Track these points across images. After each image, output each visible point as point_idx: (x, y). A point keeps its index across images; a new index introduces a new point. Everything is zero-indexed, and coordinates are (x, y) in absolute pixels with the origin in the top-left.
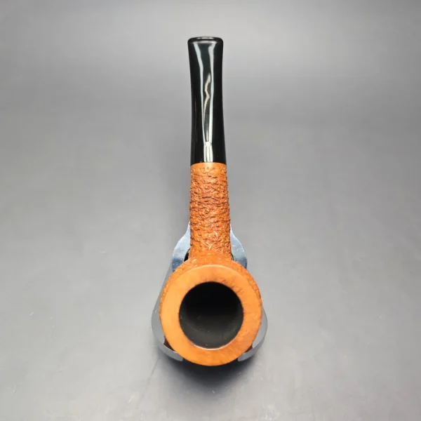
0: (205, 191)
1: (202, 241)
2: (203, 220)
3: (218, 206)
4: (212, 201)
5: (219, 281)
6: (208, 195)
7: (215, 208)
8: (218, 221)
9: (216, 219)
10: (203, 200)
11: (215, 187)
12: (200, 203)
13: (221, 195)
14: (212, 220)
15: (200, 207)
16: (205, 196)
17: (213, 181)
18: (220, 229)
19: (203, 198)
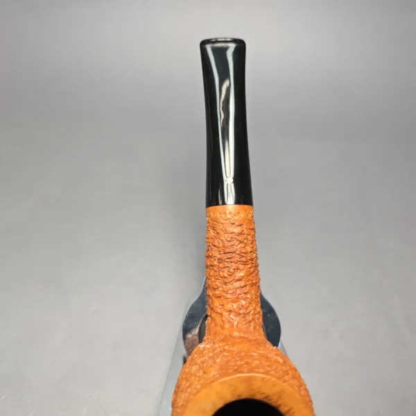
0: (227, 244)
1: (225, 314)
2: (226, 284)
3: (245, 263)
4: (237, 258)
5: (259, 397)
6: (232, 250)
7: (241, 267)
8: (245, 286)
9: (243, 284)
10: (224, 257)
11: (240, 238)
12: (220, 260)
13: (249, 249)
14: (238, 284)
15: (221, 265)
16: (228, 250)
17: (237, 230)
18: (249, 296)
19: (224, 253)
